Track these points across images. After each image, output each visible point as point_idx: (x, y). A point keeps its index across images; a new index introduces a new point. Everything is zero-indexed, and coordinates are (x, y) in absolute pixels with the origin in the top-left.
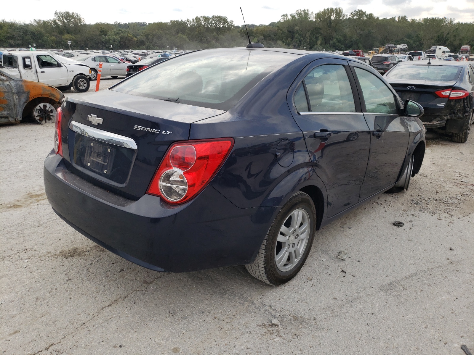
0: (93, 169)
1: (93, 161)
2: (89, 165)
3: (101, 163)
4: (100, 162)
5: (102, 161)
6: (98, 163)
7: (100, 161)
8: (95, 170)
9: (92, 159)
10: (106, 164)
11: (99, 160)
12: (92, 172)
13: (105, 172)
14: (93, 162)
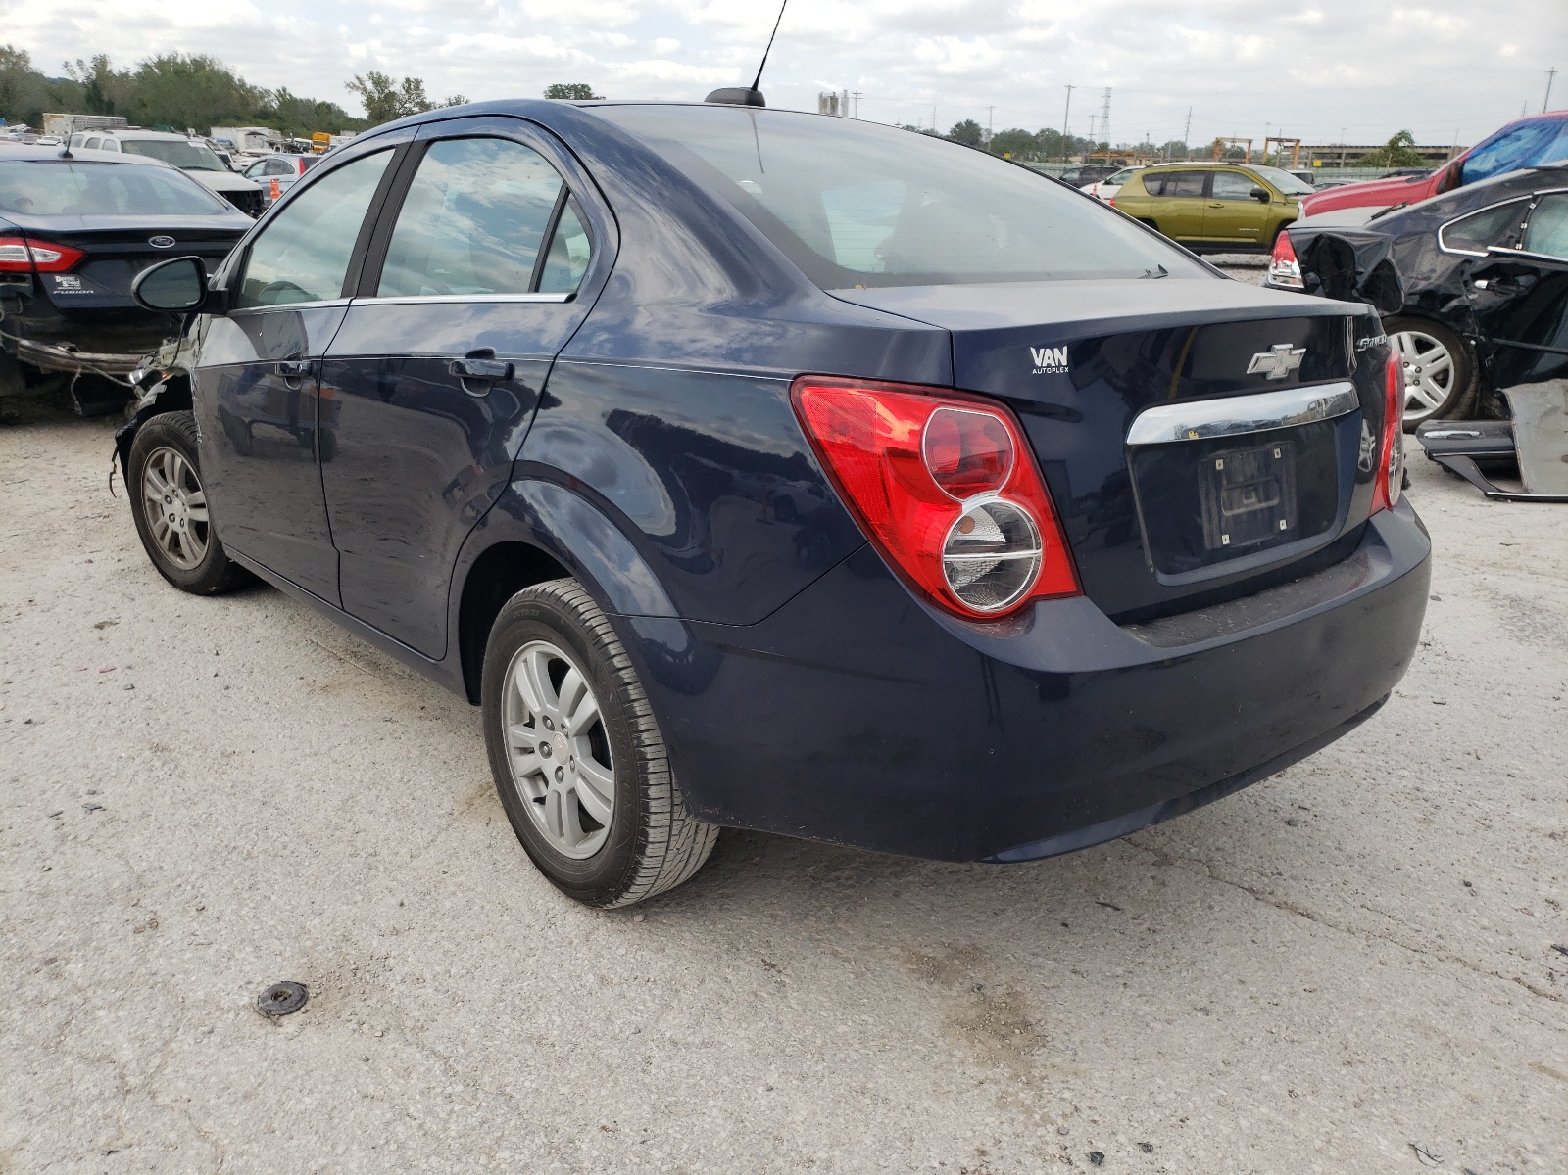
0: (1244, 544)
1: (1236, 517)
2: (1226, 540)
3: (1262, 510)
4: (1258, 506)
5: (1260, 502)
6: (1255, 513)
7: (1254, 504)
8: (1249, 543)
9: (1227, 514)
10: (1275, 502)
11: (1248, 505)
12: (1244, 555)
13: (1283, 525)
14: (1236, 526)
